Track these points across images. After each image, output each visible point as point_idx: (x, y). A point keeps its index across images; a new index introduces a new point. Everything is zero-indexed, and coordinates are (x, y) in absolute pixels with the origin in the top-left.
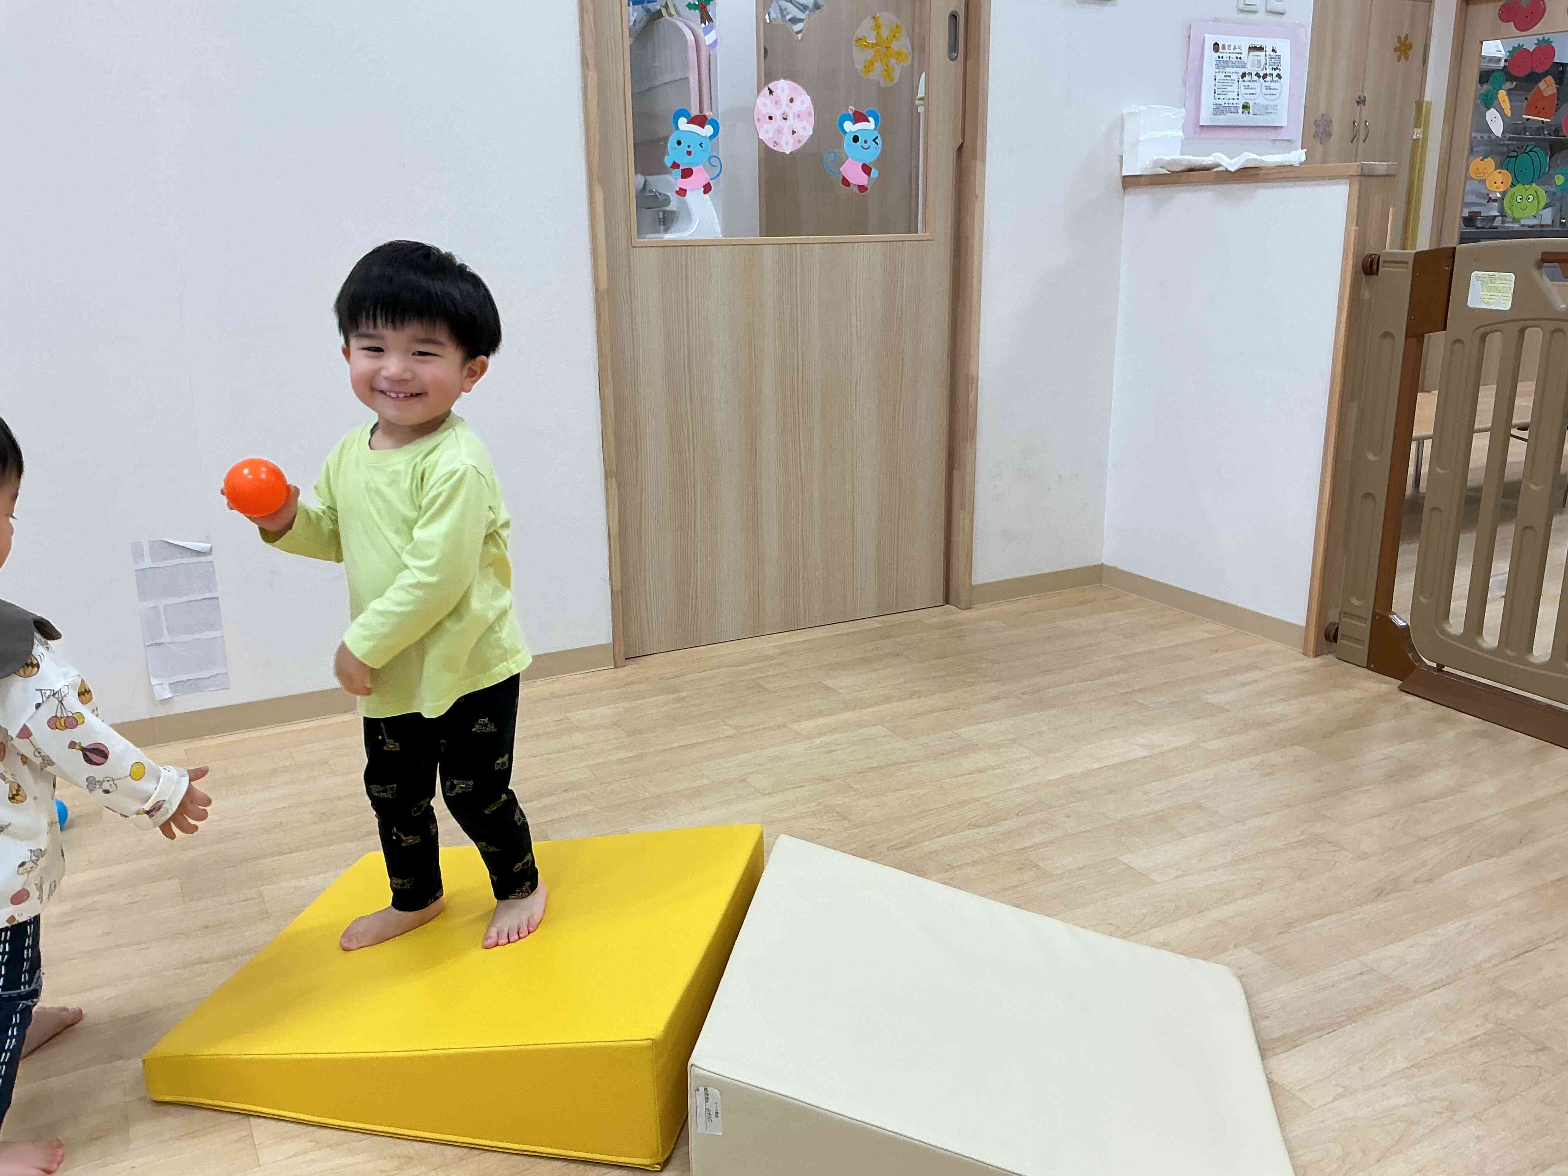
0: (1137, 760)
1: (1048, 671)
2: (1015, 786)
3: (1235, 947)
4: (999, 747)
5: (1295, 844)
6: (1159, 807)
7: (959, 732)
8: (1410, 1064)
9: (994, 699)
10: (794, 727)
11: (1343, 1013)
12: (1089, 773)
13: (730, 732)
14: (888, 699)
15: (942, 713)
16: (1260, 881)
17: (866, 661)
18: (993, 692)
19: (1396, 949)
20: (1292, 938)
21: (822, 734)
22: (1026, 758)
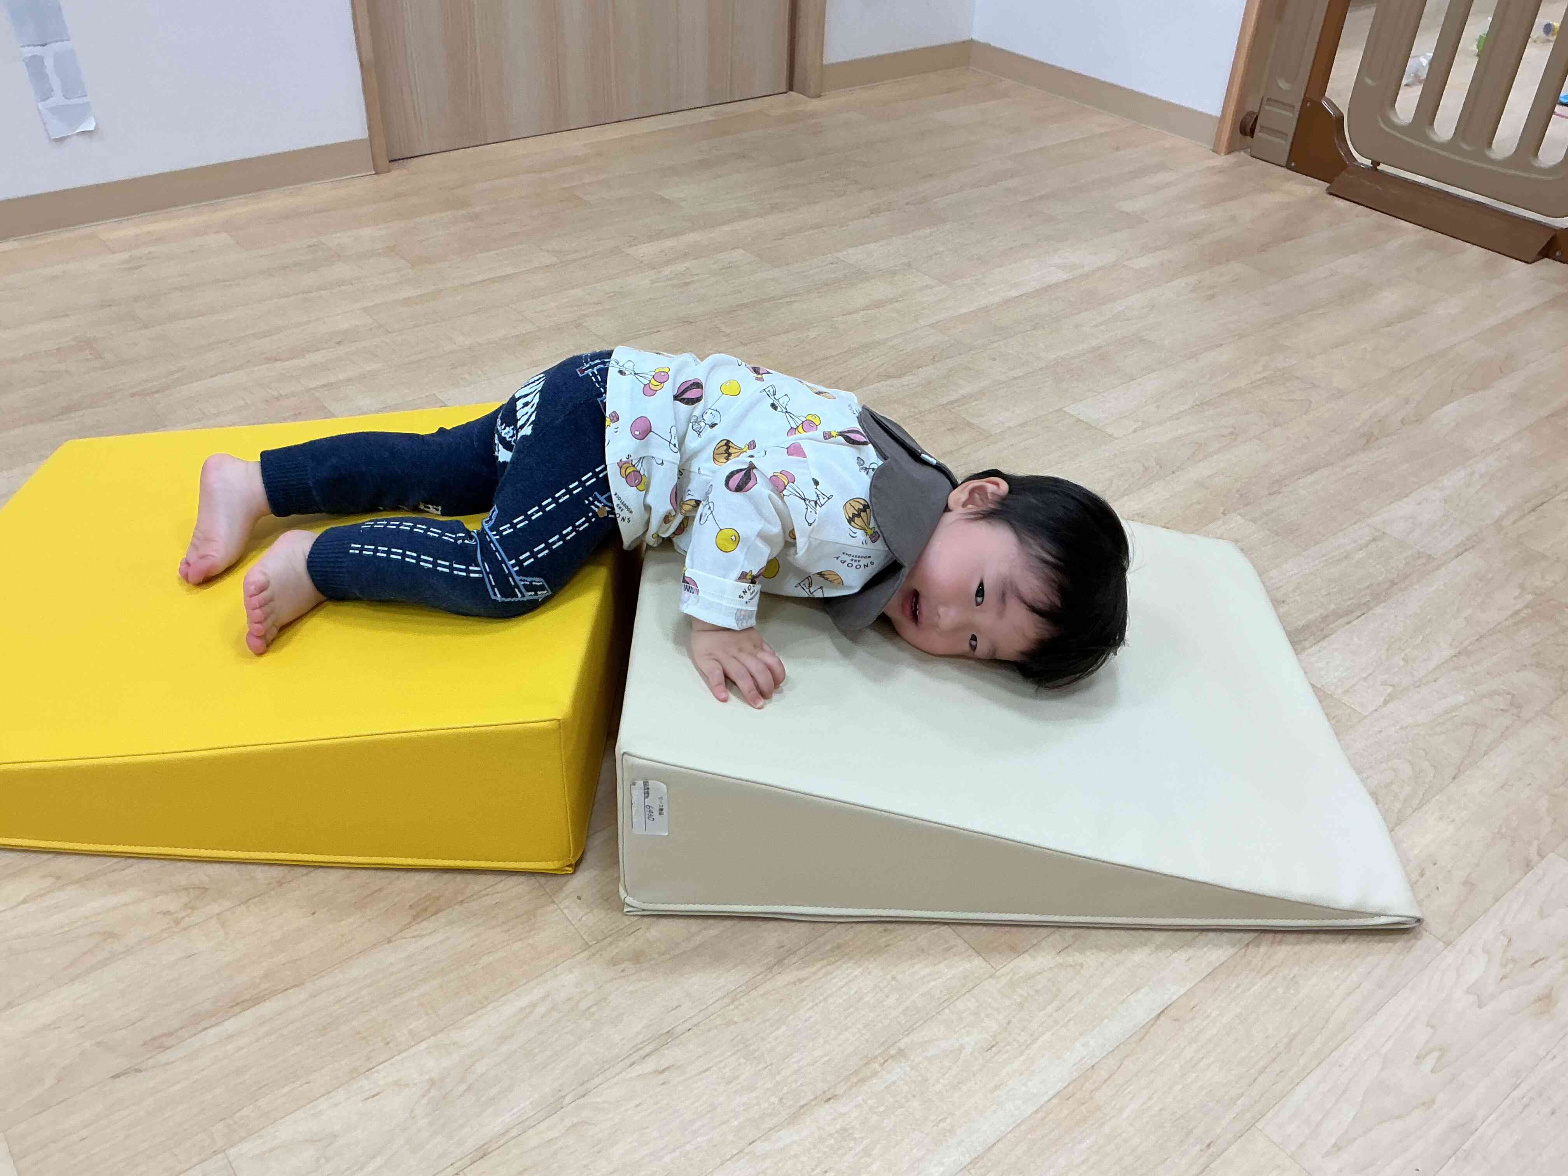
0: (1056, 286)
1: (931, 175)
2: (922, 322)
3: (1224, 514)
4: (894, 273)
5: (1260, 383)
6: (1094, 343)
7: (840, 255)
8: (1457, 650)
9: (875, 211)
10: (631, 251)
11: (1368, 591)
12: (1007, 303)
13: (549, 260)
14: (743, 215)
15: (815, 231)
16: (1231, 430)
17: (705, 164)
18: (871, 204)
19: (1405, 507)
20: (1286, 500)
21: (669, 262)
22: (927, 287)
